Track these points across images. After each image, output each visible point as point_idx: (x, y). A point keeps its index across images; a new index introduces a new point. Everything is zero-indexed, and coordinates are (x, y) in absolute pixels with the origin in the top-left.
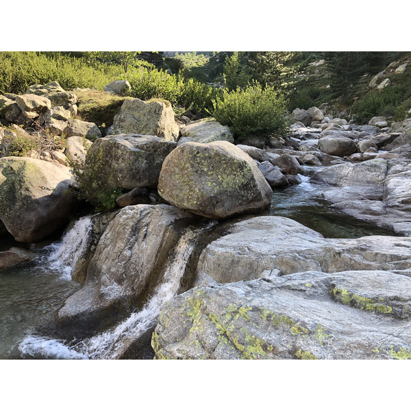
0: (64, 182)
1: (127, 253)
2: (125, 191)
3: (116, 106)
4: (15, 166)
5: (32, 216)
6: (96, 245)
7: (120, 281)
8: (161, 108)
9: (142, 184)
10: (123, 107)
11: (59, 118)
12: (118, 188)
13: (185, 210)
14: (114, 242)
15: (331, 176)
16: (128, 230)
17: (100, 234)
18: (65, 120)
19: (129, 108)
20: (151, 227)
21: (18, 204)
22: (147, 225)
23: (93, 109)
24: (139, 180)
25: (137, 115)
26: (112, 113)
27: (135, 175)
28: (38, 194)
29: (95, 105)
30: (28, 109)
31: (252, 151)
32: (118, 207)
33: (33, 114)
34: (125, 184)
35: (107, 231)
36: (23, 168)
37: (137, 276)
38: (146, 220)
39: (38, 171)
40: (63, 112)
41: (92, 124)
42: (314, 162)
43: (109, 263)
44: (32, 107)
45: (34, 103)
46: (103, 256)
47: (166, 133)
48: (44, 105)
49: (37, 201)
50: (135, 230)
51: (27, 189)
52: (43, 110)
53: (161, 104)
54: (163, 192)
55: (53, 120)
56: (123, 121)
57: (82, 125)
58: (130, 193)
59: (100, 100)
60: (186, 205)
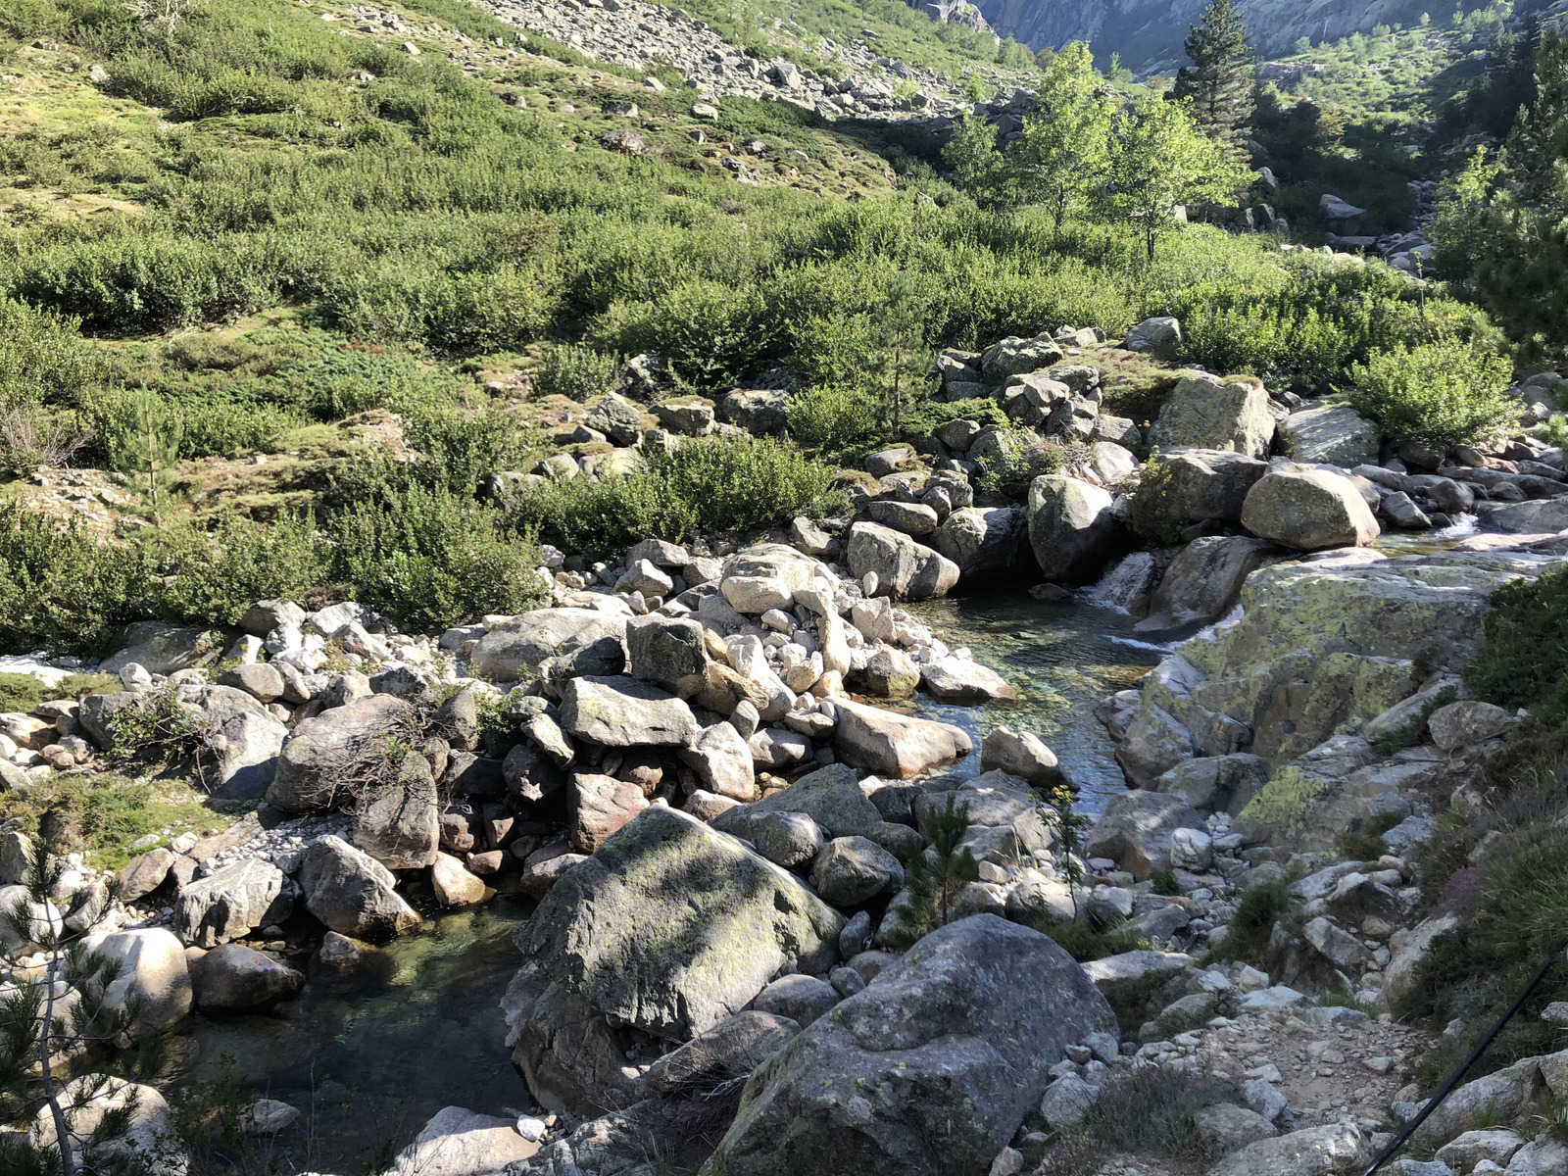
0: (1104, 509)
1: (1204, 581)
2: (1192, 522)
3: (1165, 388)
4: (1056, 487)
5: (1070, 548)
6: (1160, 580)
7: (1194, 607)
8: (1243, 394)
9: (1214, 515)
10: (1177, 390)
11: (1084, 415)
12: (1183, 519)
13: (1269, 540)
14: (1186, 572)
15: (1510, 517)
16: (1204, 560)
17: (1164, 568)
18: (1090, 417)
19: (1188, 394)
20: (1230, 556)
21: (1056, 532)
22: (1226, 555)
23: (1127, 395)
24: (1212, 509)
25: (1200, 405)
26: (1158, 400)
27: (1207, 503)
28: (1079, 524)
29: (1131, 388)
30: (1043, 404)
31: (1382, 475)
32: (1183, 542)
33: (1046, 411)
34: (1194, 513)
35: (1175, 563)
36: (1063, 490)
37: (1214, 600)
38: (1224, 550)
39: (1078, 493)
40: (1090, 406)
41: (1129, 422)
42: (1508, 496)
43: (1180, 593)
44: (1048, 401)
45: (1050, 394)
46: (1173, 586)
47: (1249, 434)
48: (1062, 395)
49: (1077, 531)
50: (1212, 560)
51: (1067, 516)
52: (1059, 404)
53: (1243, 386)
54: (1247, 522)
55: (1076, 418)
56: (1177, 415)
57: (1115, 425)
58: (1200, 525)
59: (1135, 379)
60: (1270, 534)
